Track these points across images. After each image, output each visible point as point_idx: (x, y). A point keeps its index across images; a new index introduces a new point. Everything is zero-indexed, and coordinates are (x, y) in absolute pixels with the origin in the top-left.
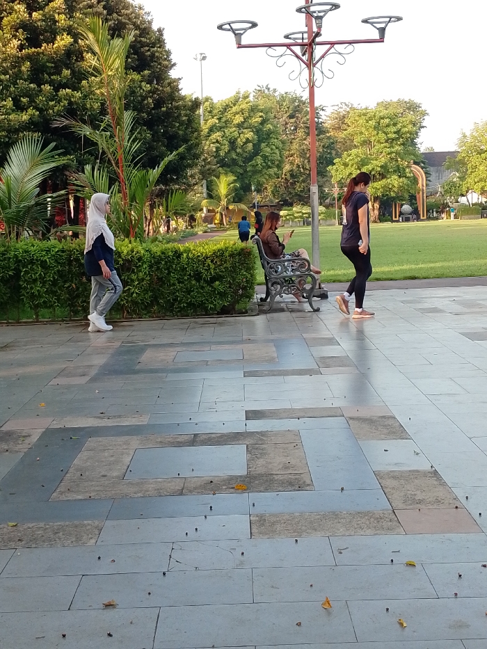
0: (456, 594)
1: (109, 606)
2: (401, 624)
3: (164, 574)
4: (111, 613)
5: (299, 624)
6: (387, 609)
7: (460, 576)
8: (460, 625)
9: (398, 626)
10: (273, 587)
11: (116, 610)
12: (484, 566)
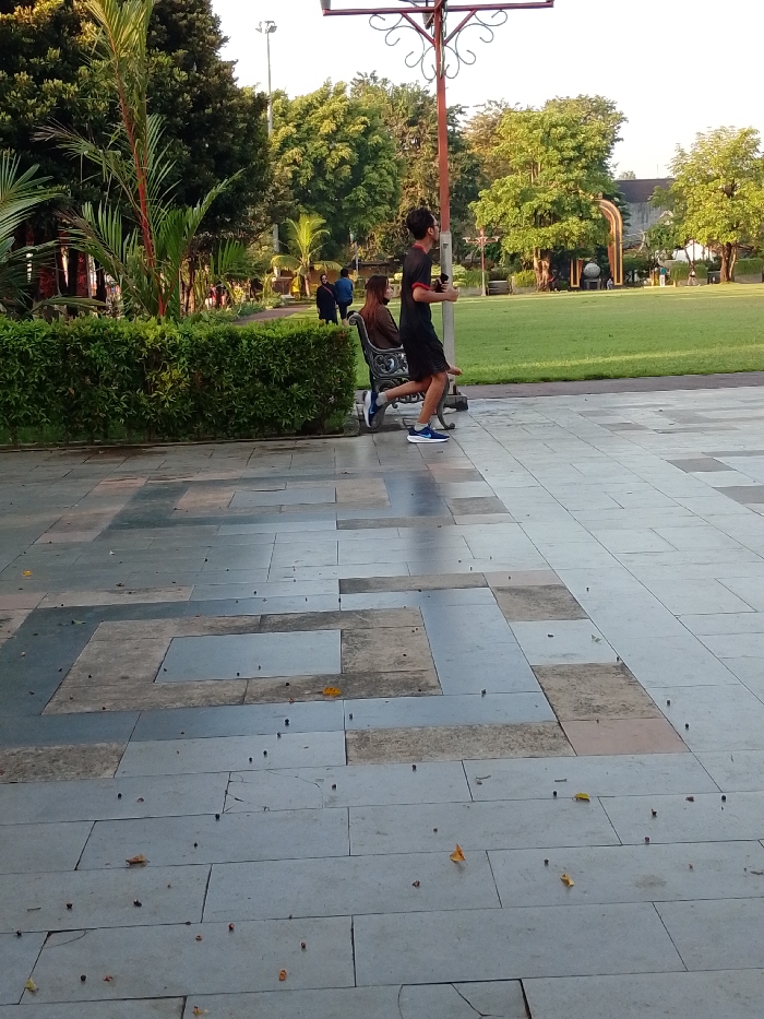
0: (647, 839)
1: (136, 863)
2: (566, 882)
3: (217, 817)
4: (138, 873)
5: (417, 884)
6: (546, 862)
7: (654, 813)
8: (652, 882)
9: (562, 884)
10: (378, 833)
11: (145, 869)
12: (691, 799)
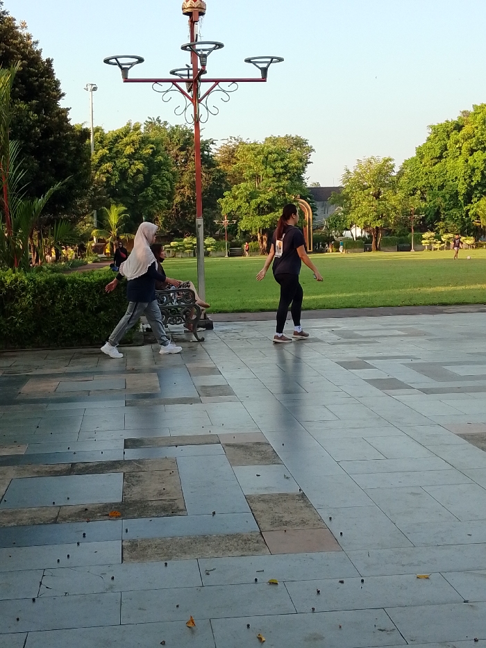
0: (313, 609)
2: (260, 639)
3: (34, 600)
5: (163, 643)
6: (248, 626)
7: (318, 592)
8: (316, 638)
9: (257, 640)
10: (140, 609)
12: (342, 582)
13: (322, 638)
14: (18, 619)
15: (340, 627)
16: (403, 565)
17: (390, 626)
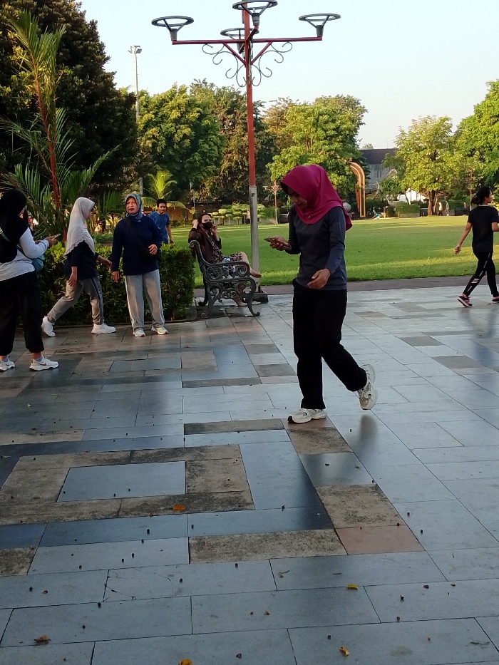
0: (398, 618)
1: (42, 642)
2: (343, 653)
3: (99, 605)
4: (42, 649)
6: (329, 637)
7: (402, 598)
8: (403, 652)
9: (340, 654)
10: (212, 616)
11: (48, 646)
12: (427, 587)
13: (410, 652)
14: (84, 627)
15: (429, 639)
16: (492, 568)
17: (484, 639)
